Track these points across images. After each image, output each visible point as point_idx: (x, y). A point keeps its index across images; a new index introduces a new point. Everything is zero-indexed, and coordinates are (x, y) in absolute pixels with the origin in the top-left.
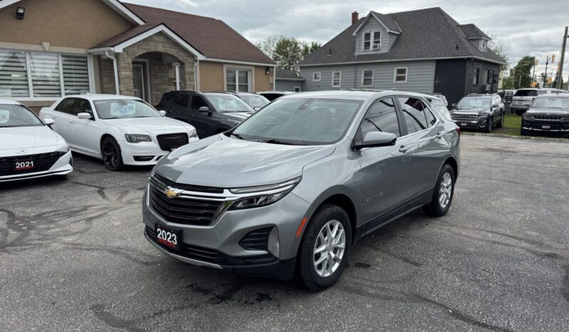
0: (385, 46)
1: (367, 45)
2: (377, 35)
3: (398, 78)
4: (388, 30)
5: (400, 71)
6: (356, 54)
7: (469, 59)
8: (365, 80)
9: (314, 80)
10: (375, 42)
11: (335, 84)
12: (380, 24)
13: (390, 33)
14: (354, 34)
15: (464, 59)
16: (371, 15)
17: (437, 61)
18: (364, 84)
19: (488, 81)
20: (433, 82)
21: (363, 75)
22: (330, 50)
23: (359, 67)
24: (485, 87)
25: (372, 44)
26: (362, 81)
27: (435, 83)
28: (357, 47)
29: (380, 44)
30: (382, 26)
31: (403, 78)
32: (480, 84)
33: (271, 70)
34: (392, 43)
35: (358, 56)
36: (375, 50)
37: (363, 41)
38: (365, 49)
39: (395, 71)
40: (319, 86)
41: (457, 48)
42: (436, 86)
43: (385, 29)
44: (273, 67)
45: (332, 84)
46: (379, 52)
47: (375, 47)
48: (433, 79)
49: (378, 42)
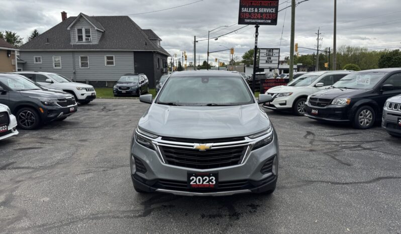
0: (95, 39)
1: (80, 38)
2: (87, 31)
3: (108, 63)
4: (96, 28)
5: (108, 58)
6: (72, 43)
7: (154, 52)
8: (82, 63)
9: (35, 63)
10: (86, 36)
11: (56, 66)
12: (89, 23)
13: (97, 30)
14: (68, 29)
15: (151, 52)
16: (81, 16)
17: (134, 52)
18: (82, 66)
19: (163, 66)
20: (133, 66)
21: (80, 60)
22: (48, 39)
23: (76, 54)
24: (163, 70)
25: (84, 38)
26: (80, 64)
27: (135, 67)
28: (72, 39)
29: (91, 37)
30: (91, 25)
31: (112, 63)
32: (160, 68)
33: (12, 53)
34: (100, 38)
35: (74, 45)
36: (87, 42)
37: (77, 35)
38: (79, 40)
39: (105, 58)
40: (41, 68)
41: (146, 44)
42: (135, 69)
43: (94, 27)
44: (14, 51)
45: (54, 66)
46: (91, 44)
47: (86, 39)
48: (133, 64)
49: (89, 36)
